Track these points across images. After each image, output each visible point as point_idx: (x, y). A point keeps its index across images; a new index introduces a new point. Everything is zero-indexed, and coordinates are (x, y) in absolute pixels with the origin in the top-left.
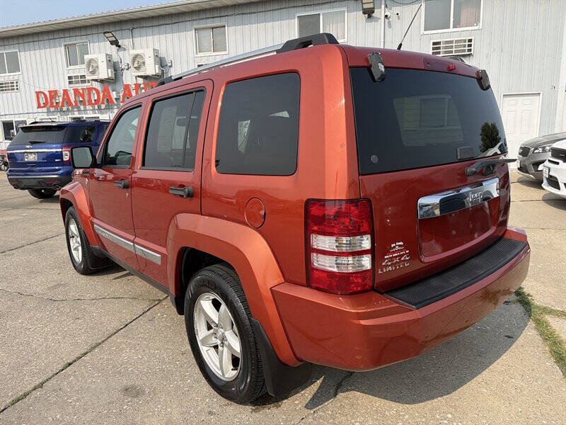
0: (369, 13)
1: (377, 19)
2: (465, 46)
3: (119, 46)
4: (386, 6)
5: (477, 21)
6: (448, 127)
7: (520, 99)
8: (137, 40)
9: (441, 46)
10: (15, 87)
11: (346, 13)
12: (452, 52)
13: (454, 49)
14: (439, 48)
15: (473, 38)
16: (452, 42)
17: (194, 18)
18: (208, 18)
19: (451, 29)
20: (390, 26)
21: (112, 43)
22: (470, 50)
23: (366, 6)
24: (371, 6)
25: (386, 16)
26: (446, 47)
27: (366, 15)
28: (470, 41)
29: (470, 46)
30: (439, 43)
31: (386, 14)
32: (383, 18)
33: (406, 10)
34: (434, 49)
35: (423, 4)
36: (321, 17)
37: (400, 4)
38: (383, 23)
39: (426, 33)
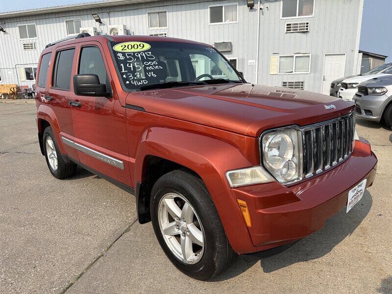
0: (251, 6)
1: (256, 10)
2: (304, 26)
3: (101, 23)
4: (261, 3)
5: (311, 12)
6: (296, 73)
7: (335, 56)
8: (112, 19)
9: (292, 26)
10: (34, 47)
11: (238, 6)
12: (297, 30)
13: (298, 28)
14: (290, 27)
15: (309, 22)
16: (297, 24)
17: (148, 6)
18: (156, 7)
19: (297, 17)
20: (263, 14)
21: (97, 21)
22: (307, 29)
23: (249, 3)
24: (252, 2)
25: (261, 9)
26: (294, 27)
27: (250, 8)
28: (307, 23)
29: (307, 26)
30: (290, 25)
31: (261, 7)
32: (259, 10)
33: (271, 5)
34: (287, 28)
35: (282, 3)
36: (223, 8)
37: (269, 2)
38: (259, 12)
39: (283, 18)
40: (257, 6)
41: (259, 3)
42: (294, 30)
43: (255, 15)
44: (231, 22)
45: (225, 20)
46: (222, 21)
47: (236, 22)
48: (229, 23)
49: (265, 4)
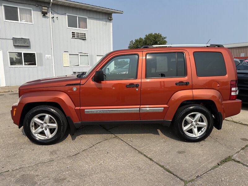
1: (48, 17)
2: (83, 36)
5: (86, 27)
6: (81, 66)
11: (32, 11)
13: (80, 36)
14: (74, 35)
19: (78, 28)
20: (54, 22)
22: (85, 38)
23: (43, 10)
27: (43, 14)
30: (74, 33)
31: (52, 16)
32: (51, 18)
33: (60, 17)
34: (72, 35)
35: (67, 16)
36: (18, 9)
37: (58, 14)
38: (51, 20)
39: (69, 27)
40: (50, 15)
41: (50, 12)
42: (77, 37)
43: (48, 21)
44: (27, 23)
45: (20, 20)
46: (18, 20)
47: (31, 23)
48: (25, 23)
49: (55, 15)
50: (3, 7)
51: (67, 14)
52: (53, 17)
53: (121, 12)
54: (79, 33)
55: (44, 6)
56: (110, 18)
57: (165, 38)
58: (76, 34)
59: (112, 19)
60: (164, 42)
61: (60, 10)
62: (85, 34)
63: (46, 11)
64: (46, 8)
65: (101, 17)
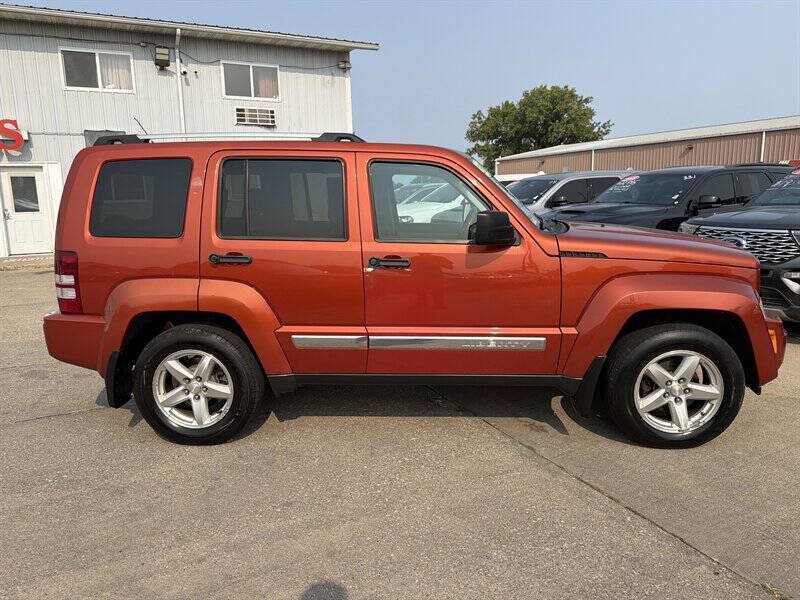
0: (162, 65)
1: (172, 74)
2: (267, 117)
4: (181, 61)
5: (276, 93)
11: (132, 60)
12: (256, 121)
13: (258, 119)
14: (243, 115)
15: (274, 110)
19: (253, 98)
20: (188, 84)
22: (273, 122)
23: (158, 57)
26: (249, 116)
27: (159, 67)
29: (273, 117)
30: (243, 110)
31: (183, 70)
32: (179, 74)
33: (204, 69)
34: (238, 115)
35: (222, 67)
36: (97, 58)
37: (198, 62)
38: (179, 79)
39: (229, 97)
40: (176, 66)
41: (178, 61)
42: (251, 121)
43: (171, 83)
44: (118, 91)
45: (103, 84)
46: (97, 86)
47: (130, 91)
48: (115, 91)
49: (190, 65)
50: (60, 54)
51: (222, 62)
52: (185, 73)
53: (373, 47)
54: (255, 111)
55: (160, 47)
56: (342, 65)
57: (587, 101)
58: (246, 113)
59: (349, 68)
60: (585, 114)
61: (203, 52)
62: (272, 112)
63: (166, 58)
64: (166, 51)
65: (318, 62)
